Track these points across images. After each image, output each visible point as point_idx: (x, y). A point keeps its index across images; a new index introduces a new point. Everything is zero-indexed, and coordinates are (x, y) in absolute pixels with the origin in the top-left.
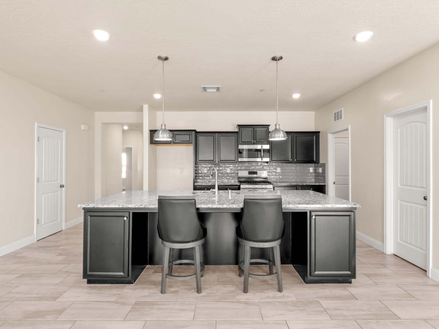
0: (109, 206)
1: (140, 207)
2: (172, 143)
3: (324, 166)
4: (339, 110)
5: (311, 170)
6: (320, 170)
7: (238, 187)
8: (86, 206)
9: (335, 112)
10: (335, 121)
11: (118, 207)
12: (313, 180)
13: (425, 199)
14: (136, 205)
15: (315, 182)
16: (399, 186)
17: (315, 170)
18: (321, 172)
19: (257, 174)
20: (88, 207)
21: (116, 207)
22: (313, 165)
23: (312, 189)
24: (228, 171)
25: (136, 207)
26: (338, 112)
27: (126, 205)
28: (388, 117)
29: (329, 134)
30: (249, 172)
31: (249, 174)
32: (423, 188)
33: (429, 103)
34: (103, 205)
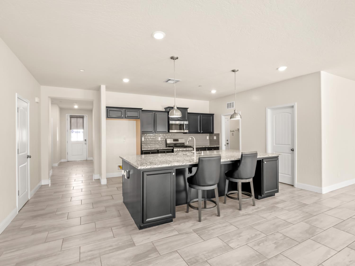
0: (162, 166)
1: (183, 164)
2: (124, 118)
3: (218, 135)
4: (231, 102)
5: (208, 138)
6: (215, 138)
7: (171, 150)
8: (145, 167)
9: (228, 103)
10: (227, 108)
11: (168, 166)
12: (209, 144)
13: (292, 150)
14: (180, 164)
15: (210, 145)
16: (274, 144)
17: (210, 138)
18: (216, 139)
19: (178, 141)
20: (147, 168)
21: (167, 166)
22: (209, 134)
23: (213, 149)
24: (159, 139)
25: (180, 165)
26: (230, 104)
27: (173, 164)
28: (269, 109)
29: (222, 116)
30: (173, 140)
31: (174, 141)
32: (289, 145)
33: (295, 104)
34: (157, 165)
